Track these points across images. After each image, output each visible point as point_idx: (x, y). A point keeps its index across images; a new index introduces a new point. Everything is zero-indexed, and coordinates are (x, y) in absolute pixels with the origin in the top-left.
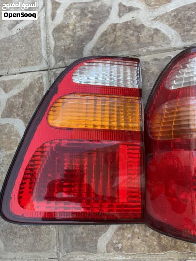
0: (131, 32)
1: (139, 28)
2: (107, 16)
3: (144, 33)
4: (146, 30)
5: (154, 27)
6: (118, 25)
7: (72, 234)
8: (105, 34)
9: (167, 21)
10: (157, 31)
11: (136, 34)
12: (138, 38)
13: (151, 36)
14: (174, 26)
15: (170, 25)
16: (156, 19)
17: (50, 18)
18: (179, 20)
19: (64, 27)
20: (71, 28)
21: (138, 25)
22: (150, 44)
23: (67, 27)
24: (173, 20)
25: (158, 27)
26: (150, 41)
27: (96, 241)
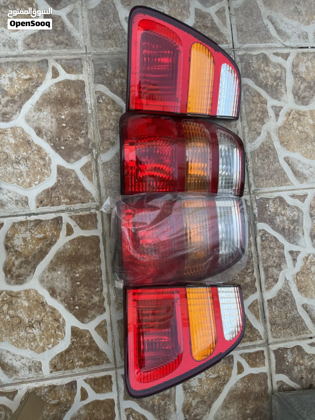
0: (259, 115)
1: (262, 121)
2: (273, 98)
3: (258, 124)
4: (260, 126)
5: (262, 132)
6: (265, 106)
7: (107, 65)
8: (259, 95)
9: (266, 141)
10: (259, 134)
11: (258, 119)
12: (255, 120)
13: (255, 130)
14: (262, 146)
15: (263, 144)
16: (268, 133)
17: (275, 51)
18: (267, 150)
19: (267, 63)
20: (266, 68)
21: (265, 120)
22: (250, 128)
23: (267, 65)
24: (266, 145)
25: (262, 135)
26: (252, 129)
27: (102, 83)
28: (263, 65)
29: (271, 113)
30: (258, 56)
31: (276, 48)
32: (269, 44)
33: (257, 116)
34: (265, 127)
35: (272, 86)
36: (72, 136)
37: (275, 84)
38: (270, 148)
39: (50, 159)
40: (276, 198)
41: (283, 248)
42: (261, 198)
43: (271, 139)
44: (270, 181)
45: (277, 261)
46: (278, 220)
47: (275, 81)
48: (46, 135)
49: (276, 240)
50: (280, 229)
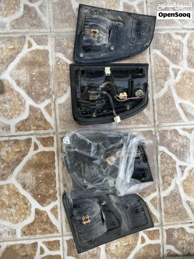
28: (167, 41)
29: (172, 73)
30: (165, 34)
31: (178, 29)
32: (172, 27)
33: (162, 75)
34: (167, 83)
35: (173, 55)
36: (39, 86)
37: (175, 54)
38: (170, 97)
39: (25, 101)
40: (172, 130)
41: (175, 164)
42: (162, 130)
43: (171, 91)
44: (169, 119)
45: (171, 172)
46: (173, 145)
47: (175, 52)
48: (23, 85)
49: (171, 158)
50: (174, 151)
